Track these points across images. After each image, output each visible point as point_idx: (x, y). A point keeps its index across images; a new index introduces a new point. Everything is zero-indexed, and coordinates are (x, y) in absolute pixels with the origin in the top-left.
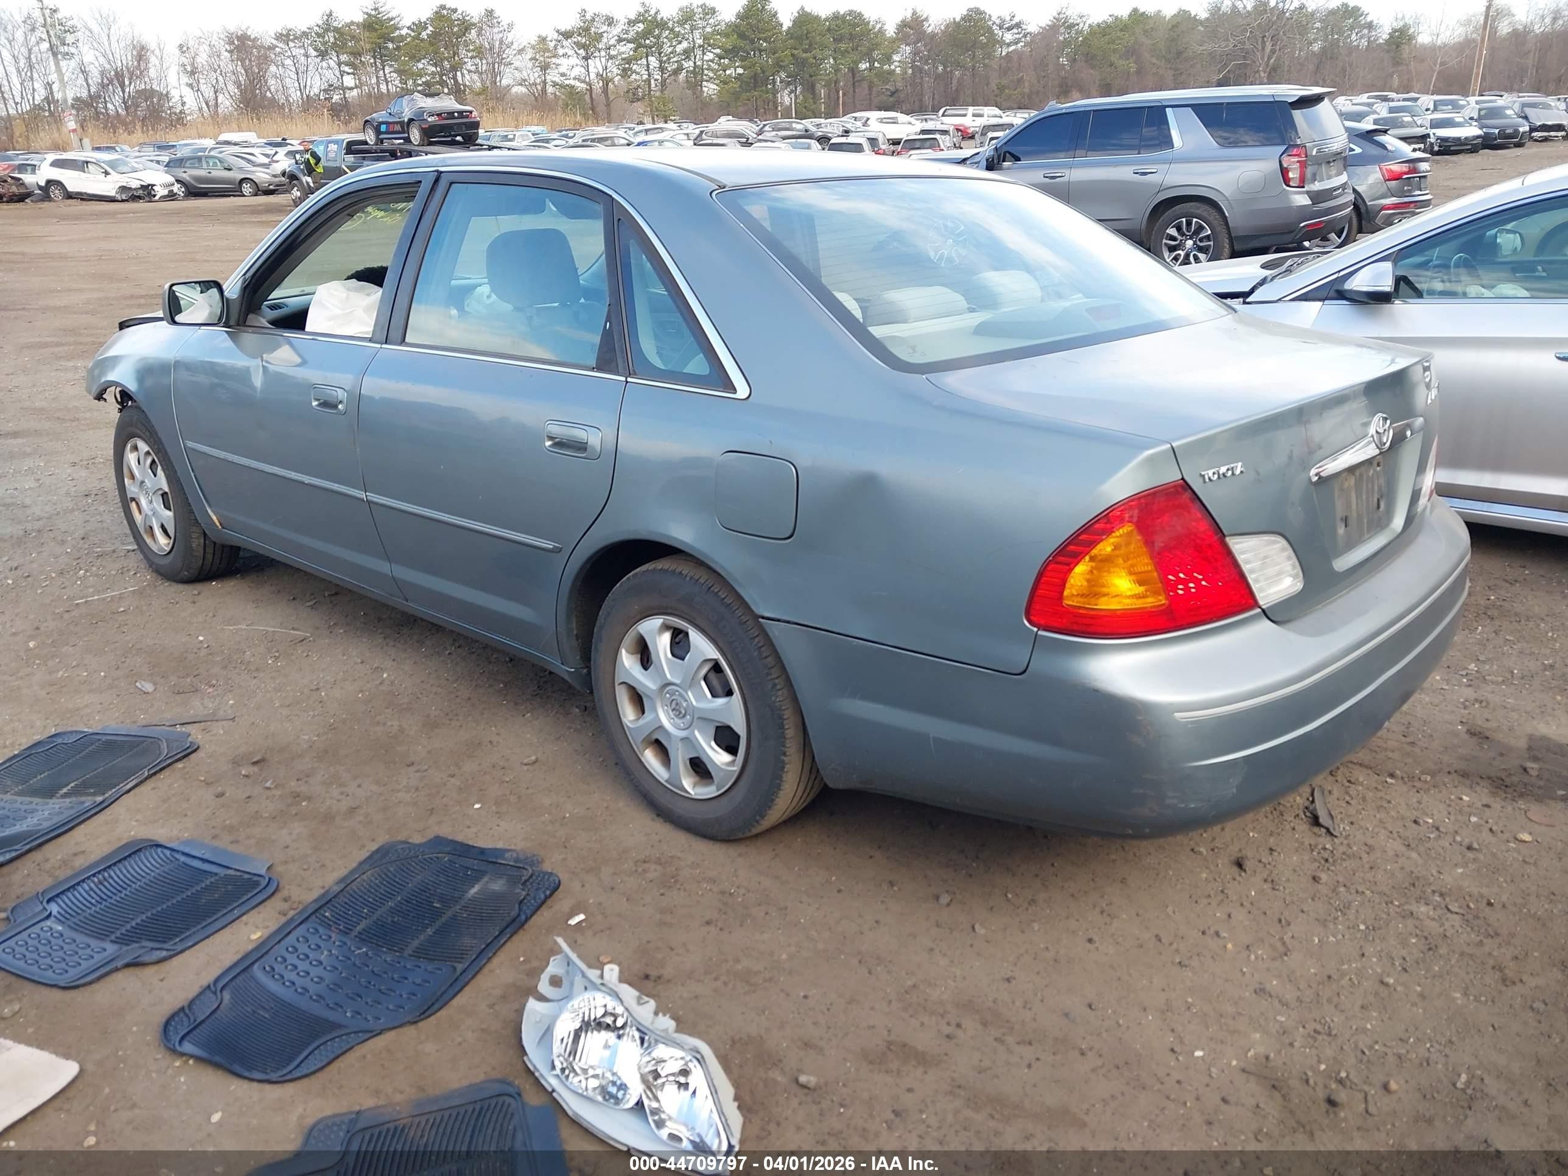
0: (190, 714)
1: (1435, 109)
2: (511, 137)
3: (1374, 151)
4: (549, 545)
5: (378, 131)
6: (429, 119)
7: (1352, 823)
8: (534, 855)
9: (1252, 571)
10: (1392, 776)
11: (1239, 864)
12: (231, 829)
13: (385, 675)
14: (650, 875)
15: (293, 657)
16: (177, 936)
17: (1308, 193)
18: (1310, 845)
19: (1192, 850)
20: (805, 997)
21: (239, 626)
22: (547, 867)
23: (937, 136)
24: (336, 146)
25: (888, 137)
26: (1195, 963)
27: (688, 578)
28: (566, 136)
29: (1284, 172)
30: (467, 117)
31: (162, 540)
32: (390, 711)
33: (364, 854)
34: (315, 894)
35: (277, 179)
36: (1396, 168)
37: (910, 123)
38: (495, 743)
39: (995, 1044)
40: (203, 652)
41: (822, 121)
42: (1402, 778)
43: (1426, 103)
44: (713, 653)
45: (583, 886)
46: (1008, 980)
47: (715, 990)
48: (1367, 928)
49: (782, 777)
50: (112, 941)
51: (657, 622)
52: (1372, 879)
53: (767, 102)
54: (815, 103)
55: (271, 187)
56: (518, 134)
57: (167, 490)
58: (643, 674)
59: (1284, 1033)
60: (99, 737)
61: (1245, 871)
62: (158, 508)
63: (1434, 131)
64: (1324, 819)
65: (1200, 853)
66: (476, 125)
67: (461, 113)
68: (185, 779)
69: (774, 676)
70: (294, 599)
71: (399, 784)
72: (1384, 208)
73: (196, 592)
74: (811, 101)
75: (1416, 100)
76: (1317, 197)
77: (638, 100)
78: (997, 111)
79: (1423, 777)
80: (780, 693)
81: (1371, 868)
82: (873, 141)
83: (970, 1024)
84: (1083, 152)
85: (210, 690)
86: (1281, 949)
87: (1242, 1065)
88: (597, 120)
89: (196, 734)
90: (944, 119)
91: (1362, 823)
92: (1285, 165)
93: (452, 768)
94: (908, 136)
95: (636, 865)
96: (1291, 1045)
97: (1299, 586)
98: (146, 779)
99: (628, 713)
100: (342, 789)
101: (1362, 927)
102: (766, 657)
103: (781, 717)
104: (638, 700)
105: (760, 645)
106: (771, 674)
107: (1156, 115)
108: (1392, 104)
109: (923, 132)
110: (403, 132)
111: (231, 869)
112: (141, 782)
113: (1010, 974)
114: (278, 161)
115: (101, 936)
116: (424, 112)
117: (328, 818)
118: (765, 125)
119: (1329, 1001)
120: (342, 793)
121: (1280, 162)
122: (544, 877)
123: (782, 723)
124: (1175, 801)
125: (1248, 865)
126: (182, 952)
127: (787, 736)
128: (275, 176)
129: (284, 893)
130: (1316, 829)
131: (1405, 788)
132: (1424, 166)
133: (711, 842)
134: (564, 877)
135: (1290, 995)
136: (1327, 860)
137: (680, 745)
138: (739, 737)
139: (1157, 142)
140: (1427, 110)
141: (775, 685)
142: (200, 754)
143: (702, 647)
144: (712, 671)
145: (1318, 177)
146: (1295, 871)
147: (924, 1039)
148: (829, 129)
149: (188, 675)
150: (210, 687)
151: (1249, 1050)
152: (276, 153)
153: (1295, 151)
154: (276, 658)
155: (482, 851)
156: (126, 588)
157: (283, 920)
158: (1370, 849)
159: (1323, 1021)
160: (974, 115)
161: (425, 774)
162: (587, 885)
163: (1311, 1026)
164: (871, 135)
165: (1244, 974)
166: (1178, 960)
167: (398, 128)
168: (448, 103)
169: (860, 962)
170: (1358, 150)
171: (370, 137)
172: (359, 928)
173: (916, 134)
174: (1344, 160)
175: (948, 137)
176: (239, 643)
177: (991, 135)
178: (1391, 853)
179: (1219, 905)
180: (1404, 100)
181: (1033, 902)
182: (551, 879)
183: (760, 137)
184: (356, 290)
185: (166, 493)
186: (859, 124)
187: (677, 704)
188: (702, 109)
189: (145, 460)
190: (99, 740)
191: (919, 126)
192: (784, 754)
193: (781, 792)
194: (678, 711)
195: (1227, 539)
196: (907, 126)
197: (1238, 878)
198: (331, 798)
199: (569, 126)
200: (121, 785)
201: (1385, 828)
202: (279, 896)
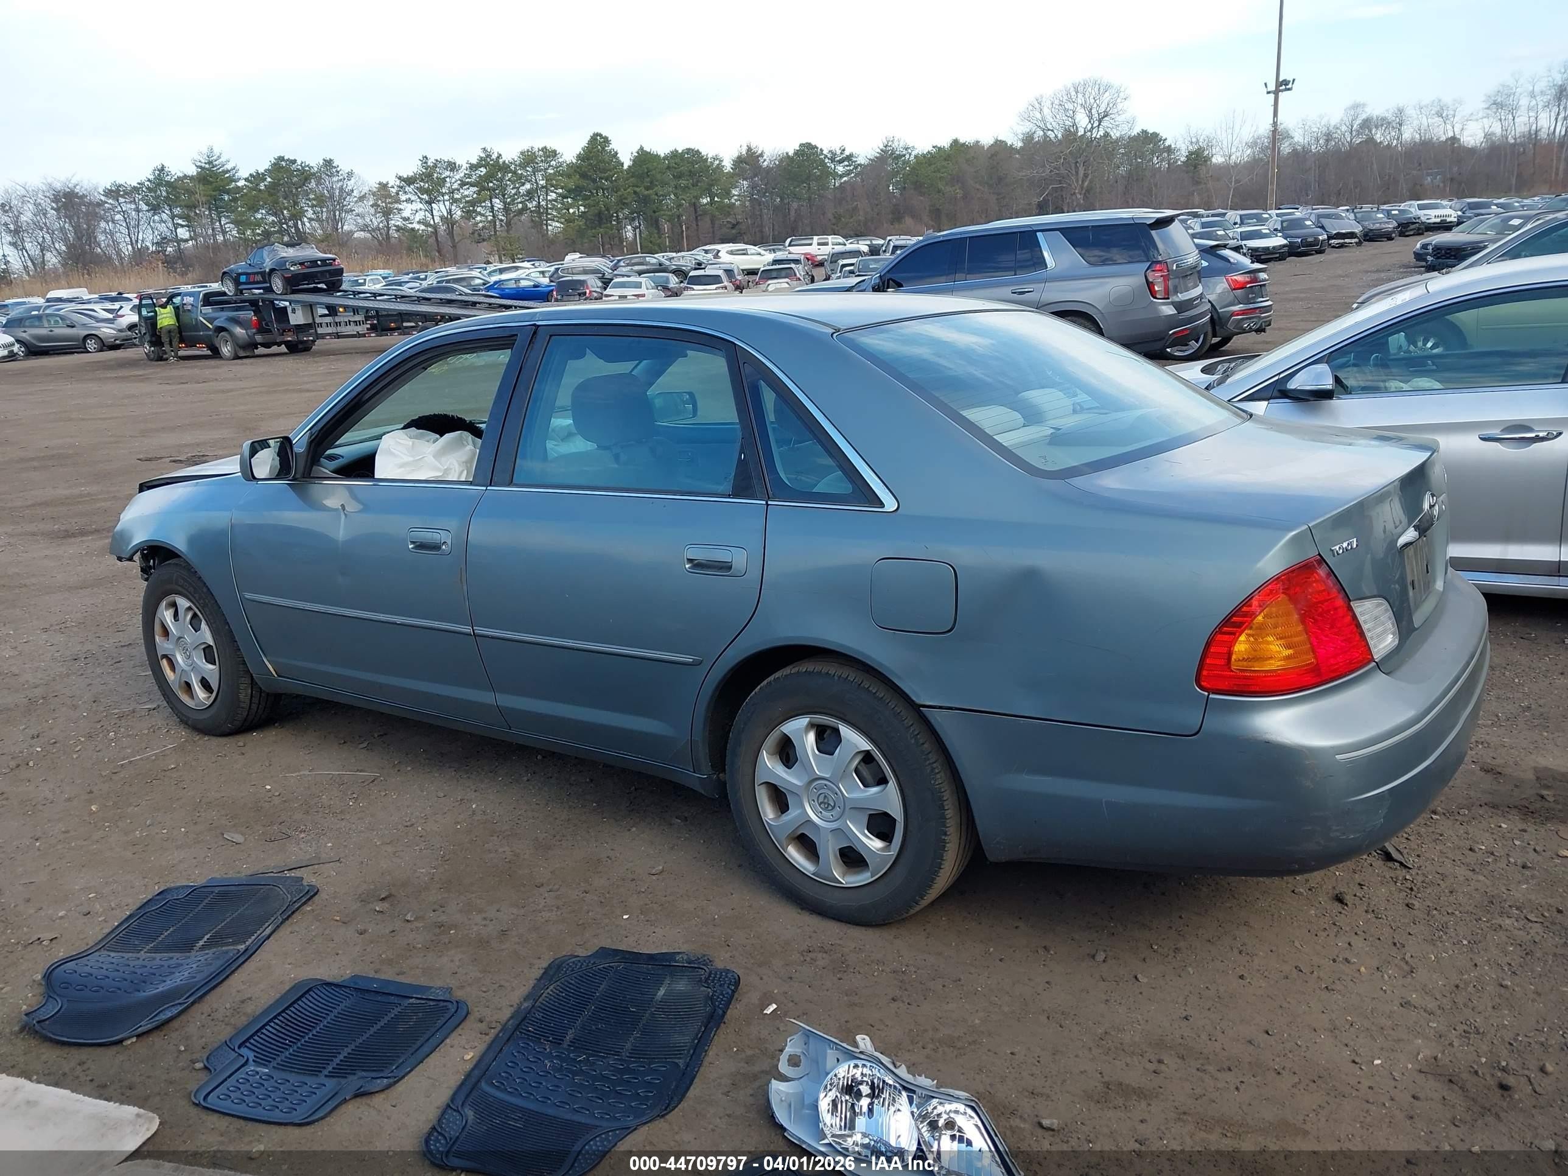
0: (293, 860)
1: (1242, 223)
2: (362, 281)
3: (1221, 264)
4: (688, 659)
5: (237, 282)
6: (292, 269)
7: (1418, 856)
8: (704, 956)
9: (1369, 630)
10: (1435, 812)
11: (1339, 899)
12: (390, 962)
13: (474, 806)
14: (821, 963)
15: (372, 797)
16: (392, 1064)
17: (1172, 303)
18: (1392, 878)
19: (1293, 891)
20: (1012, 1053)
21: (302, 773)
22: (719, 964)
23: (793, 266)
24: (192, 299)
25: (742, 267)
26: (1338, 986)
27: (836, 678)
28: (418, 278)
29: (1150, 285)
30: (331, 264)
31: (200, 693)
32: (495, 838)
33: (538, 973)
34: (507, 1013)
35: (124, 334)
36: (1240, 278)
37: (760, 254)
38: (613, 859)
39: (1199, 1073)
40: (276, 801)
41: (674, 254)
42: (1444, 814)
43: (1233, 217)
44: (865, 745)
45: (761, 979)
46: (1186, 1018)
47: (928, 1057)
48: (1469, 942)
49: (942, 856)
50: (326, 1076)
51: (803, 721)
52: (1455, 902)
53: (612, 238)
54: (660, 238)
55: (118, 342)
56: (368, 278)
57: (211, 643)
58: (786, 772)
59: (1440, 1037)
60: (210, 889)
61: (1346, 905)
62: (198, 662)
63: (1244, 242)
64: (1395, 855)
65: (1302, 894)
66: (340, 272)
67: (324, 261)
68: (319, 921)
69: (933, 760)
70: (345, 742)
71: (538, 905)
72: (1233, 314)
73: (242, 744)
74: (656, 235)
75: (1224, 214)
76: (1180, 307)
77: (484, 240)
78: (841, 240)
79: (1462, 812)
80: (938, 776)
81: (1452, 892)
82: (729, 272)
83: (1171, 1061)
84: (963, 275)
85: (303, 835)
86: (1406, 968)
87: (1418, 1067)
88: (444, 261)
89: (309, 878)
90: (790, 248)
91: (1427, 855)
92: (1151, 280)
93: (582, 884)
94: (764, 266)
95: (803, 956)
96: (1451, 1044)
97: (1397, 642)
98: (282, 923)
99: (768, 813)
100: (484, 915)
101: (1465, 942)
102: (923, 744)
103: (941, 799)
104: (780, 799)
105: (916, 733)
106: (929, 759)
107: (1027, 239)
108: (1203, 220)
109: (775, 262)
110: (265, 282)
111: (412, 998)
112: (278, 927)
113: (1185, 1014)
114: (123, 316)
115: (315, 1072)
116: (286, 262)
117: (483, 943)
118: (619, 261)
119: (1465, 1005)
120: (485, 919)
121: (1146, 277)
122: (721, 975)
123: (942, 804)
124: (1338, 834)
125: (1348, 899)
126: (403, 1077)
127: (948, 817)
128: (121, 331)
129: (475, 1014)
130: (1390, 864)
131: (1450, 823)
132: (1263, 276)
133: (863, 929)
134: (740, 972)
135: (1432, 1005)
136: (1411, 889)
137: (830, 837)
138: (894, 820)
139: (1031, 263)
140: (1235, 224)
141: (933, 769)
142: (323, 895)
143: (854, 740)
144: (862, 764)
145: (1179, 289)
146: (1388, 901)
147: (1135, 1077)
148: (682, 262)
149: (272, 824)
150: (301, 832)
151: (1419, 1054)
152: (121, 307)
153: (1158, 267)
154: (356, 799)
155: (651, 957)
156: (165, 746)
157: (488, 1039)
158: (1444, 877)
159: (1468, 1023)
160: (819, 244)
161: (559, 893)
162: (764, 977)
163: (1461, 1028)
164: (728, 267)
165: (1385, 991)
166: (1324, 986)
167: (259, 278)
168: (311, 252)
169: (1048, 1018)
170: (1205, 264)
171: (229, 288)
172: (569, 1037)
173: (768, 264)
174: (1198, 274)
175: (800, 267)
176: (309, 788)
177: (841, 262)
178: (1462, 878)
179: (1336, 936)
180: (1213, 215)
181: (1177, 950)
182: (729, 975)
183: (615, 272)
184: (416, 437)
185: (210, 646)
186: (710, 256)
187: (825, 797)
188: (549, 247)
189: (185, 616)
190: (212, 892)
191: (770, 257)
192: (945, 834)
193: (941, 871)
194: (826, 805)
195: (1352, 603)
196: (760, 258)
197: (1343, 912)
198: (476, 924)
199: (416, 268)
200: (259, 932)
201: (1447, 857)
202: (471, 1018)
